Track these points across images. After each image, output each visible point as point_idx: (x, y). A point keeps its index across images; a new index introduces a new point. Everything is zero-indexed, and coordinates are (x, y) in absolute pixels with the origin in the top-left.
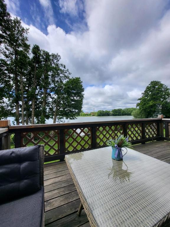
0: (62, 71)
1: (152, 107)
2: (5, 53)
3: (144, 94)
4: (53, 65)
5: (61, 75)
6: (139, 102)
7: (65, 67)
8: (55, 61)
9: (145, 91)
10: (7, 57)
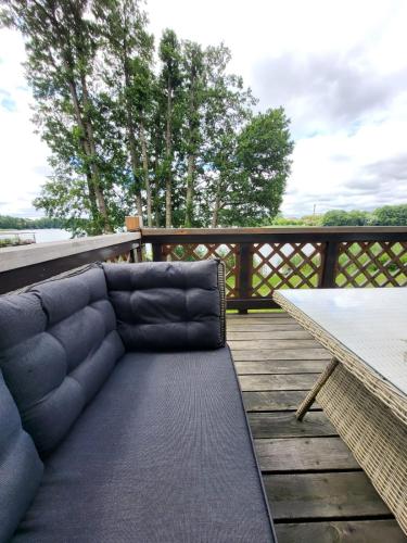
0: (233, 99)
2: (106, 73)
4: (210, 84)
5: (230, 111)
7: (240, 85)
8: (215, 70)
10: (111, 84)
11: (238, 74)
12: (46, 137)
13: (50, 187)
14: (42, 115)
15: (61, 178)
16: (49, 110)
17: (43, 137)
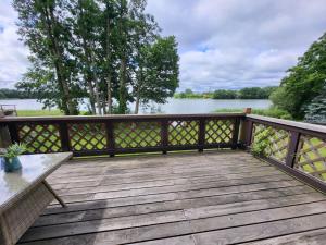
0: (149, 27)
1: (312, 84)
2: (69, 6)
3: (302, 59)
4: (136, 18)
5: (147, 34)
6: (288, 74)
7: (153, 20)
8: (139, 10)
9: (306, 54)
10: (74, 14)
11: (151, 14)
12: (28, 43)
13: (30, 75)
14: (25, 29)
15: (38, 69)
16: (31, 26)
17: (26, 43)
